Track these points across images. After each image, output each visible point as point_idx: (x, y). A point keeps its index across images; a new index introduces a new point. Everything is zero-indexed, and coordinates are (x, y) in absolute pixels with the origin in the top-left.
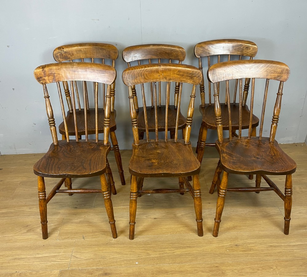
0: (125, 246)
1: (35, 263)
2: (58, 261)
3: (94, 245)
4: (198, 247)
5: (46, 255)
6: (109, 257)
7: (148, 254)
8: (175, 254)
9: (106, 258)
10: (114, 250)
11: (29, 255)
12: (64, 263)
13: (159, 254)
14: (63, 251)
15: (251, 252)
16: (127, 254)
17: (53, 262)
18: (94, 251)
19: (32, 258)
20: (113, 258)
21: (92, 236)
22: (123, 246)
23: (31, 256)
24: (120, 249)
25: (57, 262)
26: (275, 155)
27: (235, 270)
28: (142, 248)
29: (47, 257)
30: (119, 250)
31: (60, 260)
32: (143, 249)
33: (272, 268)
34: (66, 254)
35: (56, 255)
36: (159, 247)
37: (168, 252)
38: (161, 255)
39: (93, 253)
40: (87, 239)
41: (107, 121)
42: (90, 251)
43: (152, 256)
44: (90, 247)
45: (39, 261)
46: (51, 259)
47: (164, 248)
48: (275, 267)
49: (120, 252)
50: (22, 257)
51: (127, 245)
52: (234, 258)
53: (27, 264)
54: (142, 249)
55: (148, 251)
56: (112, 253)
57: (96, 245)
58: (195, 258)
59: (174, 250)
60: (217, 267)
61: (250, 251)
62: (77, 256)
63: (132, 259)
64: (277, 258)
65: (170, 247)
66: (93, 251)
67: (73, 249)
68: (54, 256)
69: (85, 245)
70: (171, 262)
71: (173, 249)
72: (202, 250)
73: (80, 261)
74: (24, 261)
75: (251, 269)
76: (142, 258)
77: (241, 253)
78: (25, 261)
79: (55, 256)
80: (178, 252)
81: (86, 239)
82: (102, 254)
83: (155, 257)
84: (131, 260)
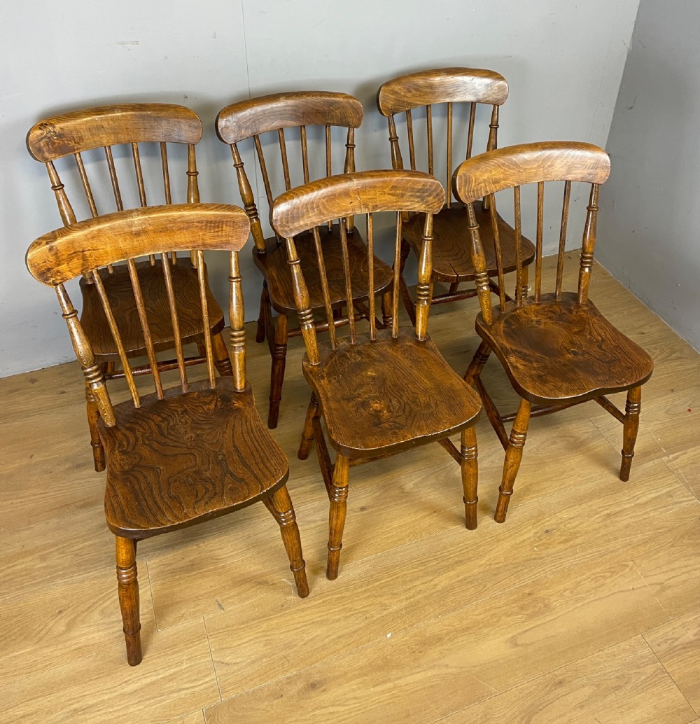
0: (327, 601)
1: (132, 709)
2: (187, 686)
3: (254, 619)
4: (478, 559)
5: (149, 680)
6: (302, 640)
7: (384, 606)
8: (439, 588)
9: (296, 646)
10: (307, 618)
11: (106, 693)
12: (203, 687)
13: (407, 599)
14: (185, 657)
15: (578, 541)
16: (338, 621)
17: (175, 695)
18: (261, 634)
19: (116, 697)
20: (311, 640)
21: (238, 595)
22: (321, 601)
23: (110, 693)
24: (318, 612)
25: (186, 692)
26: (603, 340)
27: (565, 591)
28: (365, 595)
29: (153, 683)
30: (319, 615)
31: (190, 682)
32: (368, 597)
33: (627, 566)
34: (197, 662)
35: (174, 673)
36: (400, 579)
37: (421, 587)
38: (412, 600)
39: (261, 639)
40: (231, 608)
41: (240, 336)
42: (251, 638)
43: (394, 608)
44: (247, 627)
45: (140, 702)
46: (167, 686)
47: (411, 581)
48: (631, 563)
49: (319, 619)
50: (91, 703)
51: (328, 596)
52: (553, 564)
53: (112, 717)
54: (365, 598)
55: (382, 599)
56: (304, 626)
57: (258, 618)
58: (482, 587)
59: (432, 580)
60: (530, 594)
61: (577, 537)
62: (227, 660)
63: (355, 628)
64: (629, 541)
65: (421, 574)
66: (259, 635)
67: (207, 643)
68: (171, 678)
69: (233, 626)
70: (437, 612)
71: (431, 578)
72: (488, 563)
73: (239, 670)
74: (101, 712)
75: (592, 580)
76: (374, 621)
77: (562, 546)
78: (104, 711)
79: (171, 675)
80: (443, 581)
81: (229, 609)
82: (282, 637)
83: (402, 610)
84: (354, 632)
